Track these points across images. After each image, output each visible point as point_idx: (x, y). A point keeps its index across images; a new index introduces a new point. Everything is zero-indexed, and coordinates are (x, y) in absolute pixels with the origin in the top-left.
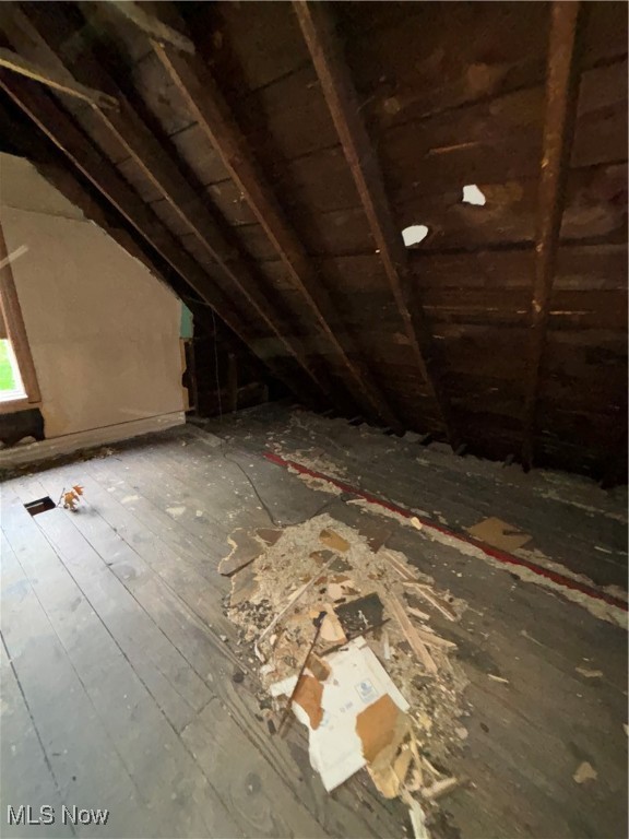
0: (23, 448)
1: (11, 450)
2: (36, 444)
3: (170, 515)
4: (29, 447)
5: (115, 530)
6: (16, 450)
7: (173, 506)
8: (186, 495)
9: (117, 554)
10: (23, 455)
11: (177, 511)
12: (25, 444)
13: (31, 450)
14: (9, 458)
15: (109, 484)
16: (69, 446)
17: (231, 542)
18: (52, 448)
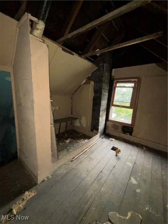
0: (126, 135)
1: (124, 134)
2: (129, 136)
3: (130, 179)
4: (127, 136)
5: (114, 167)
6: (124, 135)
7: (135, 178)
8: (145, 181)
9: (106, 172)
10: (125, 137)
11: (133, 181)
12: (127, 135)
13: (128, 136)
14: (123, 136)
15: (132, 156)
16: (136, 140)
17: (129, 214)
18: (132, 138)
